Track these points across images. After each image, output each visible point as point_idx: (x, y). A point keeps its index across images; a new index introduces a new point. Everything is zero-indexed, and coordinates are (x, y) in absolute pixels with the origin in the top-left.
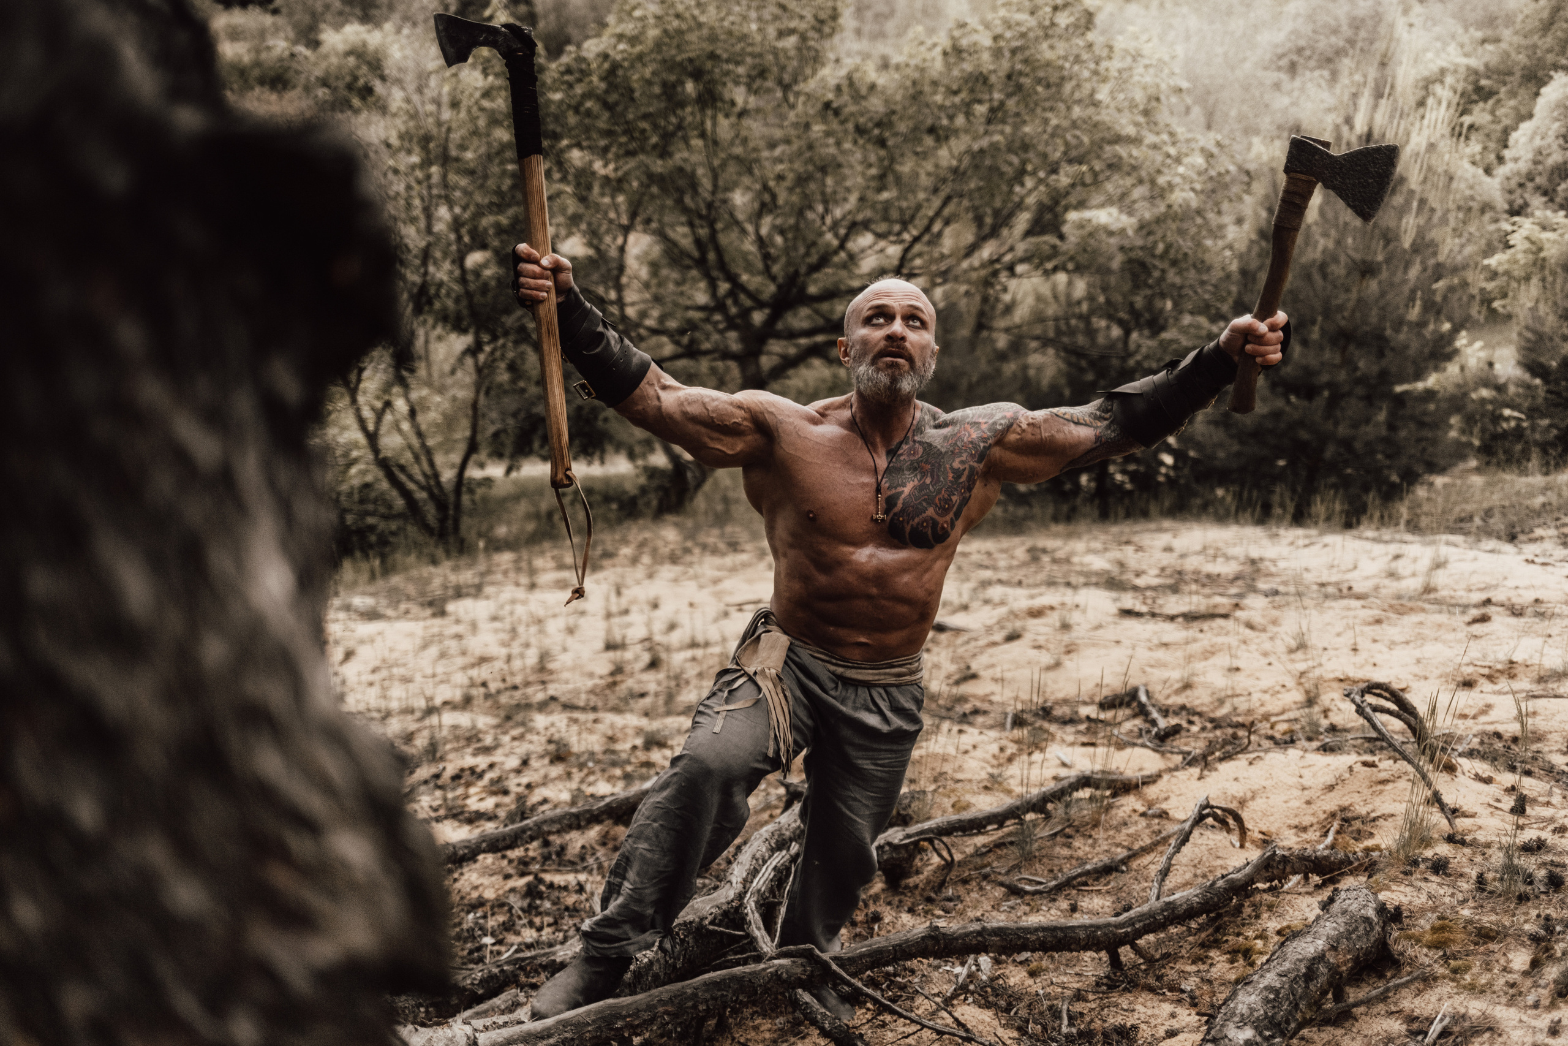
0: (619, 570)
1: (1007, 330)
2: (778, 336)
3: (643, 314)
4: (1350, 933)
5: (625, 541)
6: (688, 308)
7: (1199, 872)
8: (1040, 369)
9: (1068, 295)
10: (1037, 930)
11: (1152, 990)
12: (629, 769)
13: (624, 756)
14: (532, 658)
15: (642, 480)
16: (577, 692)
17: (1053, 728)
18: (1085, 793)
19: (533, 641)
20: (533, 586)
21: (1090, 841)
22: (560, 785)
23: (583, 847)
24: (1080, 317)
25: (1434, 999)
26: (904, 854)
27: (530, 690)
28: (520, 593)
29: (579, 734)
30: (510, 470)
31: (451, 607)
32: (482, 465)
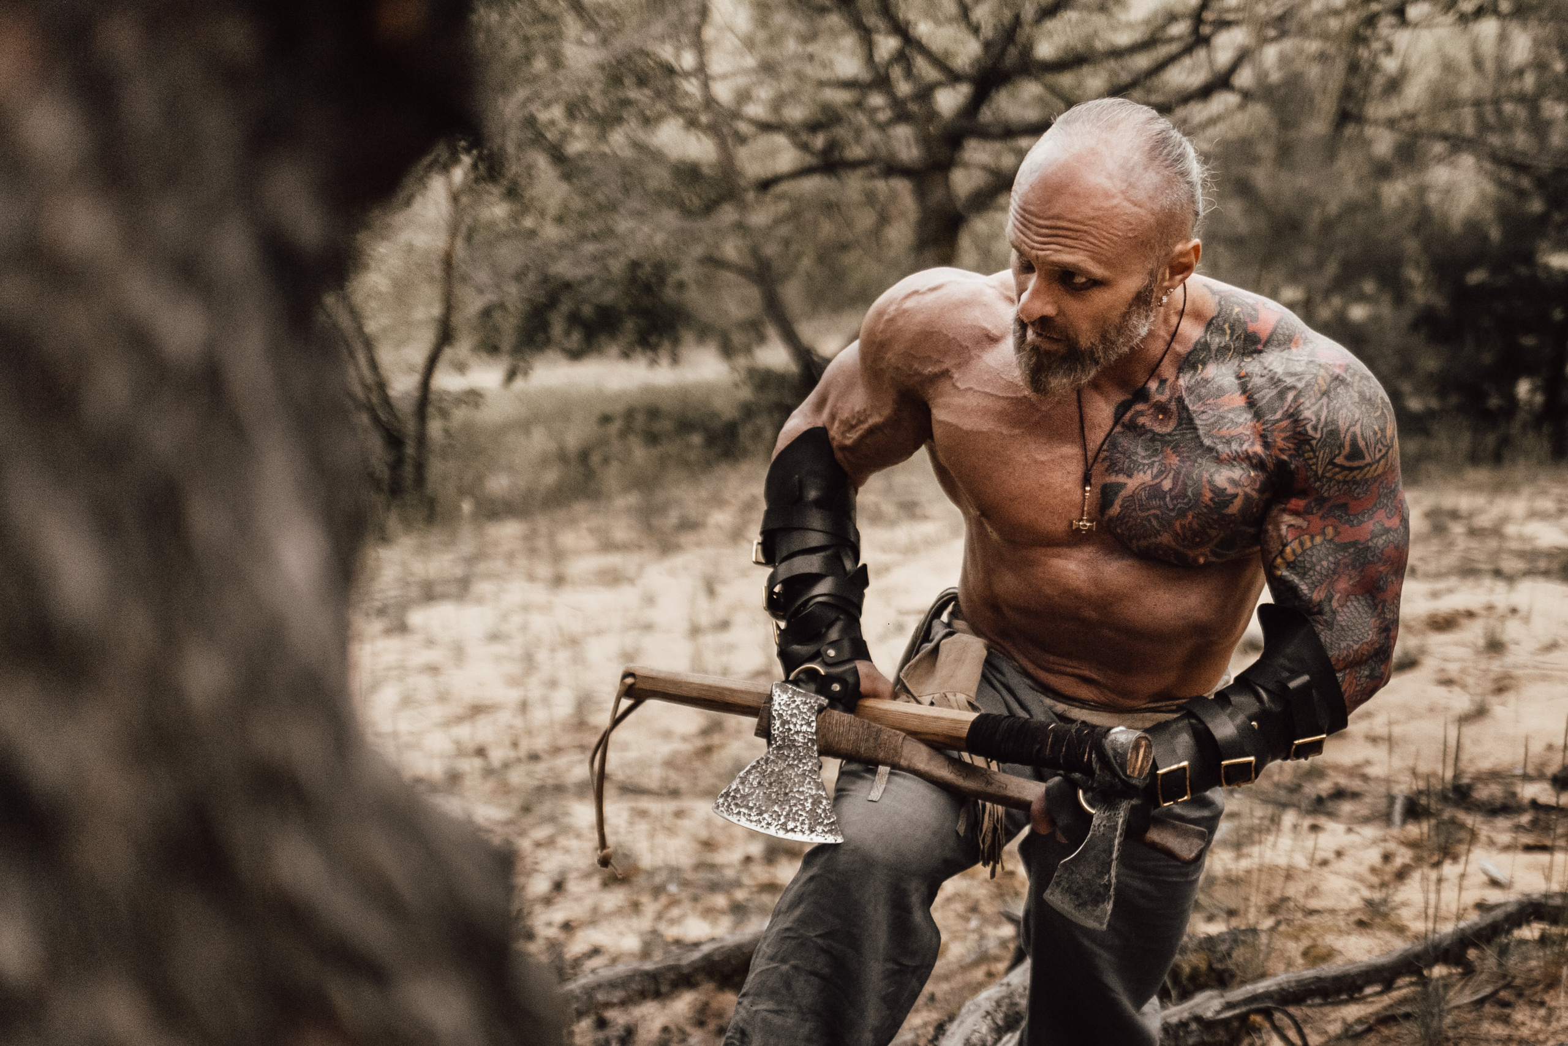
0: (709, 552)
1: (1391, 123)
2: (984, 134)
3: (744, 96)
5: (717, 501)
6: (822, 84)
8: (1448, 191)
9: (1500, 60)
12: (740, 895)
13: (730, 874)
15: (746, 394)
16: (644, 764)
17: (1470, 820)
18: (1531, 932)
19: (564, 676)
20: (558, 581)
21: (1542, 1012)
22: (621, 924)
23: (665, 1029)
24: (1521, 98)
26: (1222, 1035)
27: (561, 762)
28: (538, 594)
29: (651, 835)
30: (511, 376)
31: (417, 617)
32: (461, 368)
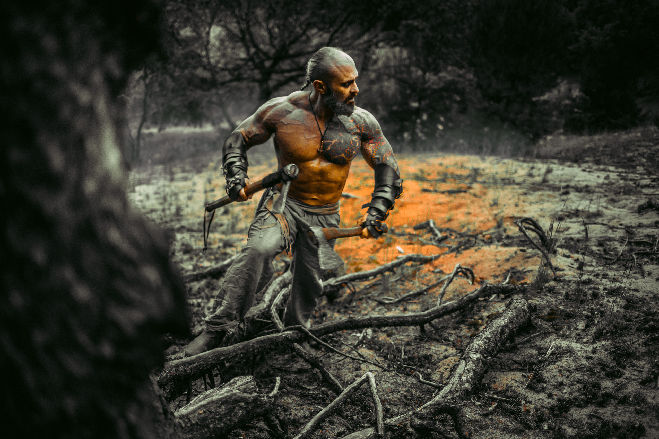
0: (209, 173)
1: (375, 71)
2: (276, 72)
3: (218, 62)
4: (517, 316)
5: (211, 160)
6: (237, 60)
7: (456, 294)
8: (388, 88)
9: (400, 57)
10: (392, 318)
11: (438, 341)
12: (217, 256)
13: (215, 251)
14: (173, 209)
15: (218, 134)
16: (193, 224)
17: (394, 237)
18: (408, 264)
19: (174, 203)
20: (172, 180)
21: (412, 283)
22: (188, 263)
23: (199, 288)
24: (405, 66)
25: (548, 341)
26: (335, 289)
27: (173, 223)
28: (167, 183)
29: (195, 241)
30: (160, 130)
31: (137, 188)
32: (148, 128)
